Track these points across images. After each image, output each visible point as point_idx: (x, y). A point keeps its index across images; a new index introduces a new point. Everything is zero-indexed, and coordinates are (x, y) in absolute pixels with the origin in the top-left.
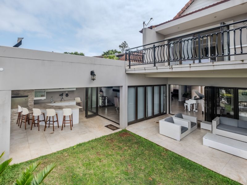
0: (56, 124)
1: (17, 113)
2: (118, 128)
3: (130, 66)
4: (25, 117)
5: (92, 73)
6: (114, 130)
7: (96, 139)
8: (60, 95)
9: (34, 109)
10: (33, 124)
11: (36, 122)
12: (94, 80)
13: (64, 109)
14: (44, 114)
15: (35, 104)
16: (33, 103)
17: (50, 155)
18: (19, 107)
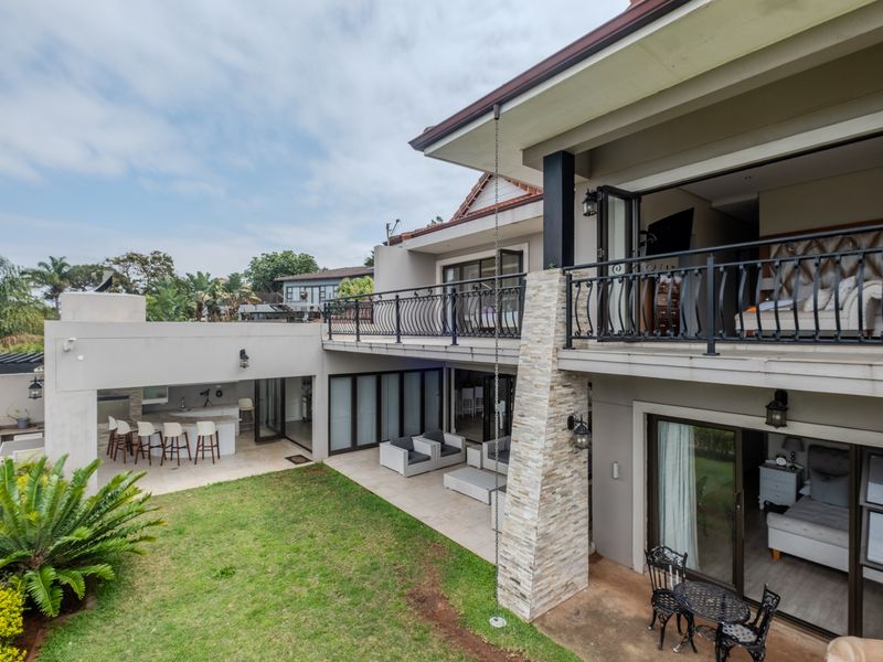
0: (183, 454)
1: (106, 433)
2: (308, 460)
3: (330, 333)
4: (124, 441)
5: (243, 354)
6: (297, 463)
7: (252, 477)
8: (202, 394)
9: (139, 423)
10: (140, 454)
11: (146, 448)
12: (244, 366)
13: (198, 423)
14: (160, 433)
15: (144, 413)
16: (140, 412)
17: (164, 496)
18: (111, 419)
